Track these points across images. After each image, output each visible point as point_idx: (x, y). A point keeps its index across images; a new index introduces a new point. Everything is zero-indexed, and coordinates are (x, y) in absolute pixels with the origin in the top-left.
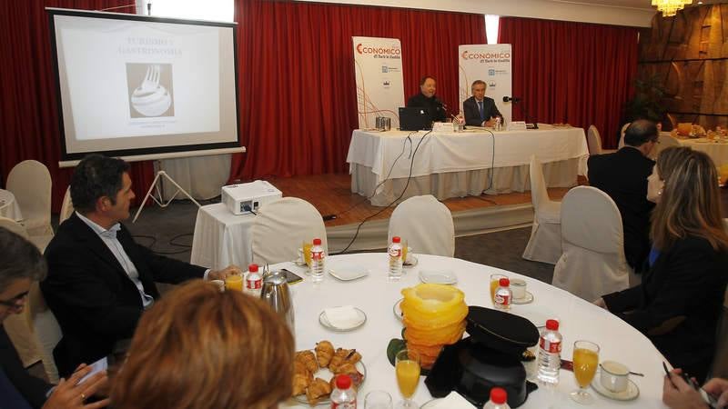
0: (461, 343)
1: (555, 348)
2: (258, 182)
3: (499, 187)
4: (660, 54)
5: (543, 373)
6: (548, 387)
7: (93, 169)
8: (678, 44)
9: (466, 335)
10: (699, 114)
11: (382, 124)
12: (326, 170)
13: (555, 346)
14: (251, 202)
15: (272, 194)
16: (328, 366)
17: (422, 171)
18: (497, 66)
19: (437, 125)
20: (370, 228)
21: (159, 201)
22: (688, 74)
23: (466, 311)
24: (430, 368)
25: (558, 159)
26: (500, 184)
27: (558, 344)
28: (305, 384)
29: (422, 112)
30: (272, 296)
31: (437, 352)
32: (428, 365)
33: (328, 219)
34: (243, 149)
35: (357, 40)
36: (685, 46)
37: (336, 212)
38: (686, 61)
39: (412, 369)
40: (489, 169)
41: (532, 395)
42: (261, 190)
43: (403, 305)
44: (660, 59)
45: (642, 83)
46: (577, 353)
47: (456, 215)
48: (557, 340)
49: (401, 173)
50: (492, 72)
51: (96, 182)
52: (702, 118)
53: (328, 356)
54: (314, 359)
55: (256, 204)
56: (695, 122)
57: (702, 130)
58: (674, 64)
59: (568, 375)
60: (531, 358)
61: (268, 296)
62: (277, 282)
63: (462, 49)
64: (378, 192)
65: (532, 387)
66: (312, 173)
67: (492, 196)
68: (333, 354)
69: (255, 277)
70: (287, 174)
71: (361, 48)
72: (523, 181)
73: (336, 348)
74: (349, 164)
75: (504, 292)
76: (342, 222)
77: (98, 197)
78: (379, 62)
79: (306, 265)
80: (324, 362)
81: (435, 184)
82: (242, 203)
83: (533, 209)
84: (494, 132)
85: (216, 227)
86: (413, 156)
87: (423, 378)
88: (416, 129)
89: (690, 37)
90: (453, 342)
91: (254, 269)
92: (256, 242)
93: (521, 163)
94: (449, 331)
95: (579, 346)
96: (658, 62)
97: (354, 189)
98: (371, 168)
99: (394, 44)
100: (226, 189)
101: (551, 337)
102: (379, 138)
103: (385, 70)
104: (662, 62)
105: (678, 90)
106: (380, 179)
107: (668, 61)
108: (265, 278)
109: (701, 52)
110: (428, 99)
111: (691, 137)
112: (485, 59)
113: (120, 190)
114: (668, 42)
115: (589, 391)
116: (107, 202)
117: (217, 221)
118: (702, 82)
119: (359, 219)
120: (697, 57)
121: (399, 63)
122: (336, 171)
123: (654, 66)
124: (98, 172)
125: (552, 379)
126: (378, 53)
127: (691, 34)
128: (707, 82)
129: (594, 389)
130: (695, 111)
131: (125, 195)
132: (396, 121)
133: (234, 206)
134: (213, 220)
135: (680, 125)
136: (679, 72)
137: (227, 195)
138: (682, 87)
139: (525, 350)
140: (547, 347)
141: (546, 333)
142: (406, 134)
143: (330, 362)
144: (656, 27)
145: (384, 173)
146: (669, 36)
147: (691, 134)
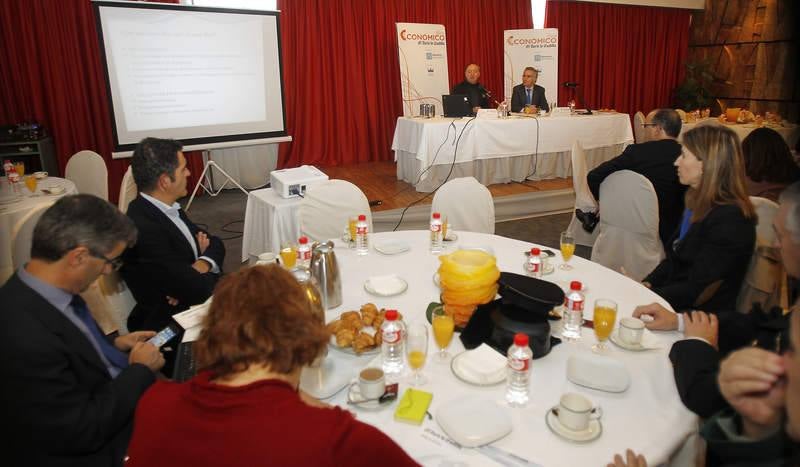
0: (493, 304)
1: (578, 306)
2: (305, 168)
3: (543, 173)
4: (712, 37)
5: (568, 330)
6: (571, 341)
7: (150, 150)
8: (731, 26)
9: (498, 297)
10: (749, 99)
11: (427, 111)
12: (371, 159)
13: (577, 305)
14: (298, 186)
15: (319, 178)
16: (372, 325)
17: (465, 157)
18: (544, 51)
19: (481, 112)
20: (414, 212)
21: (209, 189)
22: (741, 58)
23: (499, 275)
24: (464, 326)
25: (602, 145)
26: (543, 171)
27: (580, 302)
28: (351, 337)
29: (466, 99)
30: (321, 264)
31: (471, 311)
32: (463, 323)
33: (373, 205)
34: (289, 138)
35: (400, 26)
36: (739, 28)
37: (381, 198)
38: (739, 44)
39: (447, 323)
40: (532, 155)
41: (556, 349)
42: (308, 175)
43: (440, 270)
44: (712, 43)
45: (692, 67)
46: (597, 310)
47: (498, 201)
48: (579, 299)
49: (445, 160)
50: (537, 58)
51: (156, 161)
52: (752, 104)
53: (373, 316)
54: (359, 317)
55: (304, 188)
56: (745, 107)
57: (751, 115)
58: (726, 48)
59: (589, 332)
60: (557, 318)
61: (317, 264)
62: (325, 250)
63: (507, 34)
64: (423, 177)
65: (556, 341)
66: (358, 163)
67: (536, 182)
68: (376, 313)
69: (304, 249)
70: (334, 163)
71: (405, 34)
72: (567, 167)
73: (379, 309)
74: (394, 152)
75: (535, 260)
76: (387, 207)
77: (158, 175)
78: (424, 49)
79: (352, 240)
80: (368, 321)
81: (479, 169)
82: (290, 187)
83: (575, 194)
84: (538, 119)
85: (266, 210)
86: (456, 143)
87: (458, 335)
88: (460, 115)
89: (744, 20)
90: (485, 302)
91: (303, 241)
92: (305, 223)
93: (564, 149)
94: (482, 292)
95: (601, 304)
96: (710, 45)
97: (400, 176)
98: (415, 154)
99: (438, 30)
100: (275, 173)
101: (574, 297)
102: (423, 125)
103: (429, 56)
104: (715, 45)
105: (729, 74)
106: (424, 166)
107: (720, 45)
108: (314, 247)
109: (755, 34)
110: (472, 85)
111: (740, 123)
112: (531, 44)
113: (177, 167)
114: (722, 25)
115: (608, 343)
116: (167, 180)
117: (267, 205)
118: (754, 66)
119: (403, 205)
120: (750, 39)
121: (443, 50)
122: (381, 159)
123: (705, 51)
124: (155, 153)
125: (575, 335)
126: (423, 40)
127: (746, 15)
128: (759, 66)
129: (613, 342)
130: (745, 97)
131: (181, 173)
132: (440, 109)
133: (282, 190)
134: (262, 203)
135: (728, 110)
136: (731, 56)
137: (275, 180)
138: (733, 71)
139: (552, 309)
140: (571, 306)
141: (571, 293)
142: (450, 120)
143: (374, 320)
144: (708, 7)
145: (428, 159)
146: (722, 18)
147: (739, 119)
